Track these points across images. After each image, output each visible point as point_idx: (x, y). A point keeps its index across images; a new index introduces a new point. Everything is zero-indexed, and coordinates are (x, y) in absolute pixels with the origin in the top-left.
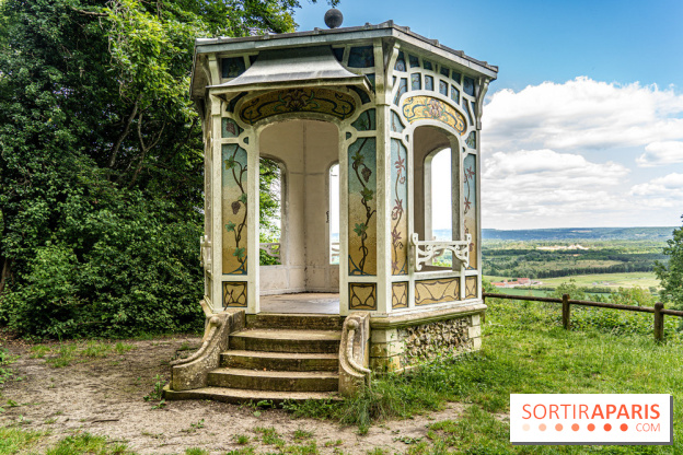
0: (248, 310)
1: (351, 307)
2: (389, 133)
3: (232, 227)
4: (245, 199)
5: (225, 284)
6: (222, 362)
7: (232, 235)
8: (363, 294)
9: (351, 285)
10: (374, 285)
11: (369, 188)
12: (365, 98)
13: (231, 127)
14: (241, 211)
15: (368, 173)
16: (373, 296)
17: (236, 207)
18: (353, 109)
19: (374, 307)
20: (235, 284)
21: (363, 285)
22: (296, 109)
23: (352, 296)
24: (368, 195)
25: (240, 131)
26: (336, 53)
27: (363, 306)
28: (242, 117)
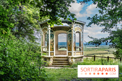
0: (54, 56)
1: (68, 55)
2: (73, 33)
3: (51, 45)
4: (53, 41)
5: (50, 53)
6: (53, 62)
7: (52, 46)
8: (70, 54)
9: (68, 53)
10: (71, 53)
11: (71, 40)
12: (70, 28)
13: (51, 31)
14: (53, 43)
15: (70, 38)
16: (71, 54)
17: (52, 42)
18: (68, 30)
19: (71, 55)
20: (52, 52)
21: (70, 53)
22: (61, 29)
23: (68, 54)
24: (70, 41)
25: (53, 32)
26: (66, 22)
27: (70, 55)
28: (53, 30)
